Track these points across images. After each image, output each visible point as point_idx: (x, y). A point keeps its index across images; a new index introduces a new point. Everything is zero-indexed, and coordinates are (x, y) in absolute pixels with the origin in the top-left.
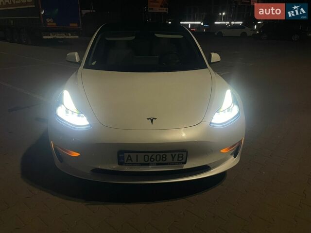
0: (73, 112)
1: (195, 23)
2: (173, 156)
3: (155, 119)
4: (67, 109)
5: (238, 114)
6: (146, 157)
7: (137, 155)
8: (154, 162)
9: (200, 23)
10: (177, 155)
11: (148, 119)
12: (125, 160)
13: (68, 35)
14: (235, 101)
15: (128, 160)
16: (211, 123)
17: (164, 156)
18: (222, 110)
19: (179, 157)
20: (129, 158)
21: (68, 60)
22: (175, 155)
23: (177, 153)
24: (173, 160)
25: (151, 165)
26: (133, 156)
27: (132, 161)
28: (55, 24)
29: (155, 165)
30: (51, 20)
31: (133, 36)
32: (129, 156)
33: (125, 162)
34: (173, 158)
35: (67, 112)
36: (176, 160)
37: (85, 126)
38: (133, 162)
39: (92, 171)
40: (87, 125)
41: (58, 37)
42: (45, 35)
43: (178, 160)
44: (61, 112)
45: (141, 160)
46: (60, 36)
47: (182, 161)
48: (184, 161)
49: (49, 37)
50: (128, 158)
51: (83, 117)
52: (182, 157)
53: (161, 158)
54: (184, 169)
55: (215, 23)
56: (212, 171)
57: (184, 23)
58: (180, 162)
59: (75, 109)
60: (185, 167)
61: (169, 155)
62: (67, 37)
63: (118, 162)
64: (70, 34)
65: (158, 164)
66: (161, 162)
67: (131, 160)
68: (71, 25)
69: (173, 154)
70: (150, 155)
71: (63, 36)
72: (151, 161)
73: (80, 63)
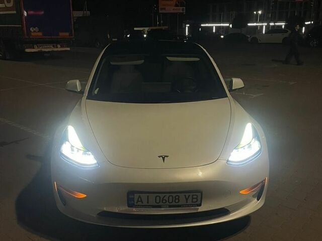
0: (78, 150)
1: (222, 25)
2: (187, 197)
3: (167, 156)
4: (72, 146)
5: (259, 151)
6: (158, 198)
7: (148, 196)
8: (166, 204)
9: (228, 25)
10: (191, 196)
11: (159, 157)
12: (136, 201)
13: (57, 47)
14: (256, 136)
15: (138, 201)
16: (228, 161)
17: (177, 197)
18: (241, 146)
19: (193, 198)
20: (140, 200)
21: (68, 89)
22: (189, 196)
23: (191, 194)
24: (187, 202)
25: (163, 207)
26: (144, 197)
27: (142, 203)
28: (40, 34)
29: (166, 207)
30: (36, 29)
31: (142, 60)
32: (140, 197)
33: (135, 204)
34: (187, 199)
35: (72, 150)
36: (190, 202)
37: (92, 165)
38: (144, 204)
39: (98, 214)
40: (95, 164)
41: (43, 50)
42: (27, 48)
43: (192, 202)
44: (66, 149)
45: (152, 201)
46: (47, 48)
47: (197, 203)
48: (198, 203)
49: (33, 50)
50: (138, 199)
51: (89, 155)
52: (197, 198)
53: (174, 199)
54: (200, 212)
55: (249, 24)
56: (231, 215)
57: (207, 25)
58: (193, 203)
59: (82, 146)
60: (201, 209)
61: (182, 196)
62: (56, 49)
63: (128, 203)
64: (59, 46)
65: (170, 206)
66: (174, 203)
67: (141, 201)
68: (61, 34)
69: (187, 195)
70: (162, 196)
71: (51, 48)
72: (162, 202)
73: (82, 92)
